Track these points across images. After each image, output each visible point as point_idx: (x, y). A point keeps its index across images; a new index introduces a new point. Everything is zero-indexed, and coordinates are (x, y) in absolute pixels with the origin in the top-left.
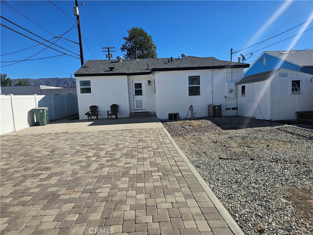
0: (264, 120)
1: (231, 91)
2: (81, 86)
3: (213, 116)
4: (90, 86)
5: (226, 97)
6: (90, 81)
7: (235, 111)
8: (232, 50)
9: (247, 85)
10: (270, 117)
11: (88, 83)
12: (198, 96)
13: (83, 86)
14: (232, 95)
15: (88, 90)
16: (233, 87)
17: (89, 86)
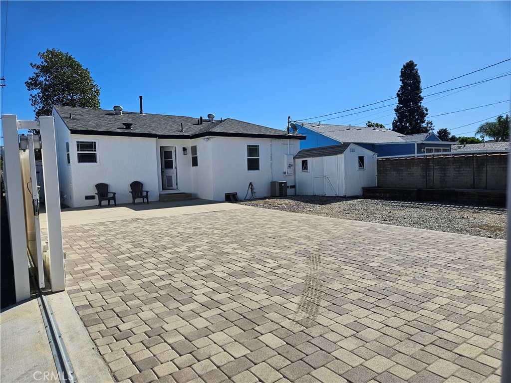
0: (338, 197)
1: (290, 166)
2: (78, 150)
3: (280, 195)
4: (95, 151)
5: (285, 173)
6: (95, 143)
7: (293, 189)
8: (289, 117)
9: (310, 160)
10: (344, 192)
11: (92, 146)
12: (258, 171)
13: (81, 151)
14: (291, 170)
15: (92, 158)
16: (292, 161)
17: (92, 151)
